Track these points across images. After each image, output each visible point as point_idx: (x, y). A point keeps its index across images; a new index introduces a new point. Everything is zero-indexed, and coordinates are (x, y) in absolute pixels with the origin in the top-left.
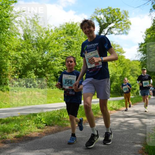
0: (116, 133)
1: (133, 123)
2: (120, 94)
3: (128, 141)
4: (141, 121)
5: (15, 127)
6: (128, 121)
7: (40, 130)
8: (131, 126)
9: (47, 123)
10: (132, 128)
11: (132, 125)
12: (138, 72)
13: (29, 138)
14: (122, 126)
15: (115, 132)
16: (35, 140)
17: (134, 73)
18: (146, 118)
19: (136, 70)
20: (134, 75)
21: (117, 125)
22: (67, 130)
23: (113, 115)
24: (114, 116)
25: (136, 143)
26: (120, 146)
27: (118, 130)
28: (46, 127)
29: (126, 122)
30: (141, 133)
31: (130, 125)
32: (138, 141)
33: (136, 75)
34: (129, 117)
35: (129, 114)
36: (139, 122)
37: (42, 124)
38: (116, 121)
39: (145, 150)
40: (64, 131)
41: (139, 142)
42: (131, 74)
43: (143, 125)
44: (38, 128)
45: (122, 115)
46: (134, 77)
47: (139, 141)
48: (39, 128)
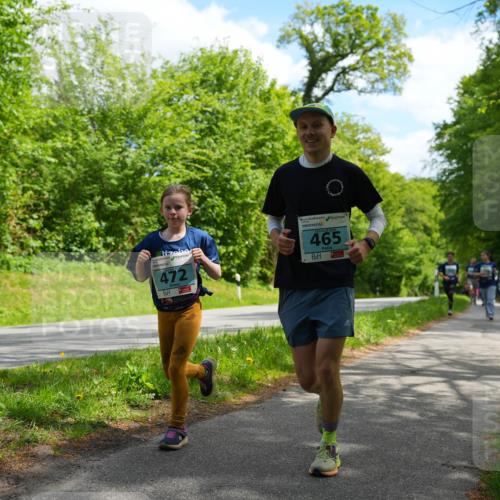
0: (383, 428)
1: (431, 395)
2: (367, 287)
3: (428, 459)
4: (454, 387)
5: (58, 401)
6: (415, 389)
7: (137, 413)
8: (427, 404)
9: (159, 390)
10: (433, 414)
11: (429, 400)
12: (430, 217)
13: (108, 443)
14: (397, 404)
15: (381, 425)
16: (129, 449)
17: (415, 221)
18: (469, 379)
19: (423, 211)
20: (415, 225)
21: (380, 400)
22: (225, 416)
23: (362, 364)
24: (366, 369)
25: (454, 468)
26: (405, 477)
27: (389, 420)
28: (157, 401)
29: (407, 389)
30: (462, 431)
31: (421, 402)
32: (458, 459)
33: (422, 228)
34: (414, 372)
35: (413, 361)
36: (450, 390)
37: (144, 393)
38: (374, 387)
39: (488, 492)
40: (217, 418)
41: (464, 463)
42: (404, 223)
43: (463, 402)
44: (132, 407)
45: (391, 364)
46: (414, 234)
47: (463, 460)
48: (135, 406)
